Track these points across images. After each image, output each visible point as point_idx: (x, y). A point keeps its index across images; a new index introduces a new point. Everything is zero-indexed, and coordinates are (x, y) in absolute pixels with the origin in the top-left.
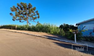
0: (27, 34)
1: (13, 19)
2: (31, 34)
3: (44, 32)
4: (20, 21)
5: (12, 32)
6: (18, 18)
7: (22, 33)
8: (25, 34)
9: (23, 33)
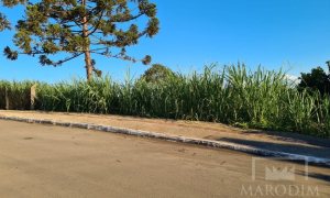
0: (119, 132)
1: (7, 50)
2: (140, 131)
3: (211, 120)
4: (44, 61)
5: (25, 121)
6: (35, 41)
7: (86, 128)
8: (105, 130)
9: (94, 128)
